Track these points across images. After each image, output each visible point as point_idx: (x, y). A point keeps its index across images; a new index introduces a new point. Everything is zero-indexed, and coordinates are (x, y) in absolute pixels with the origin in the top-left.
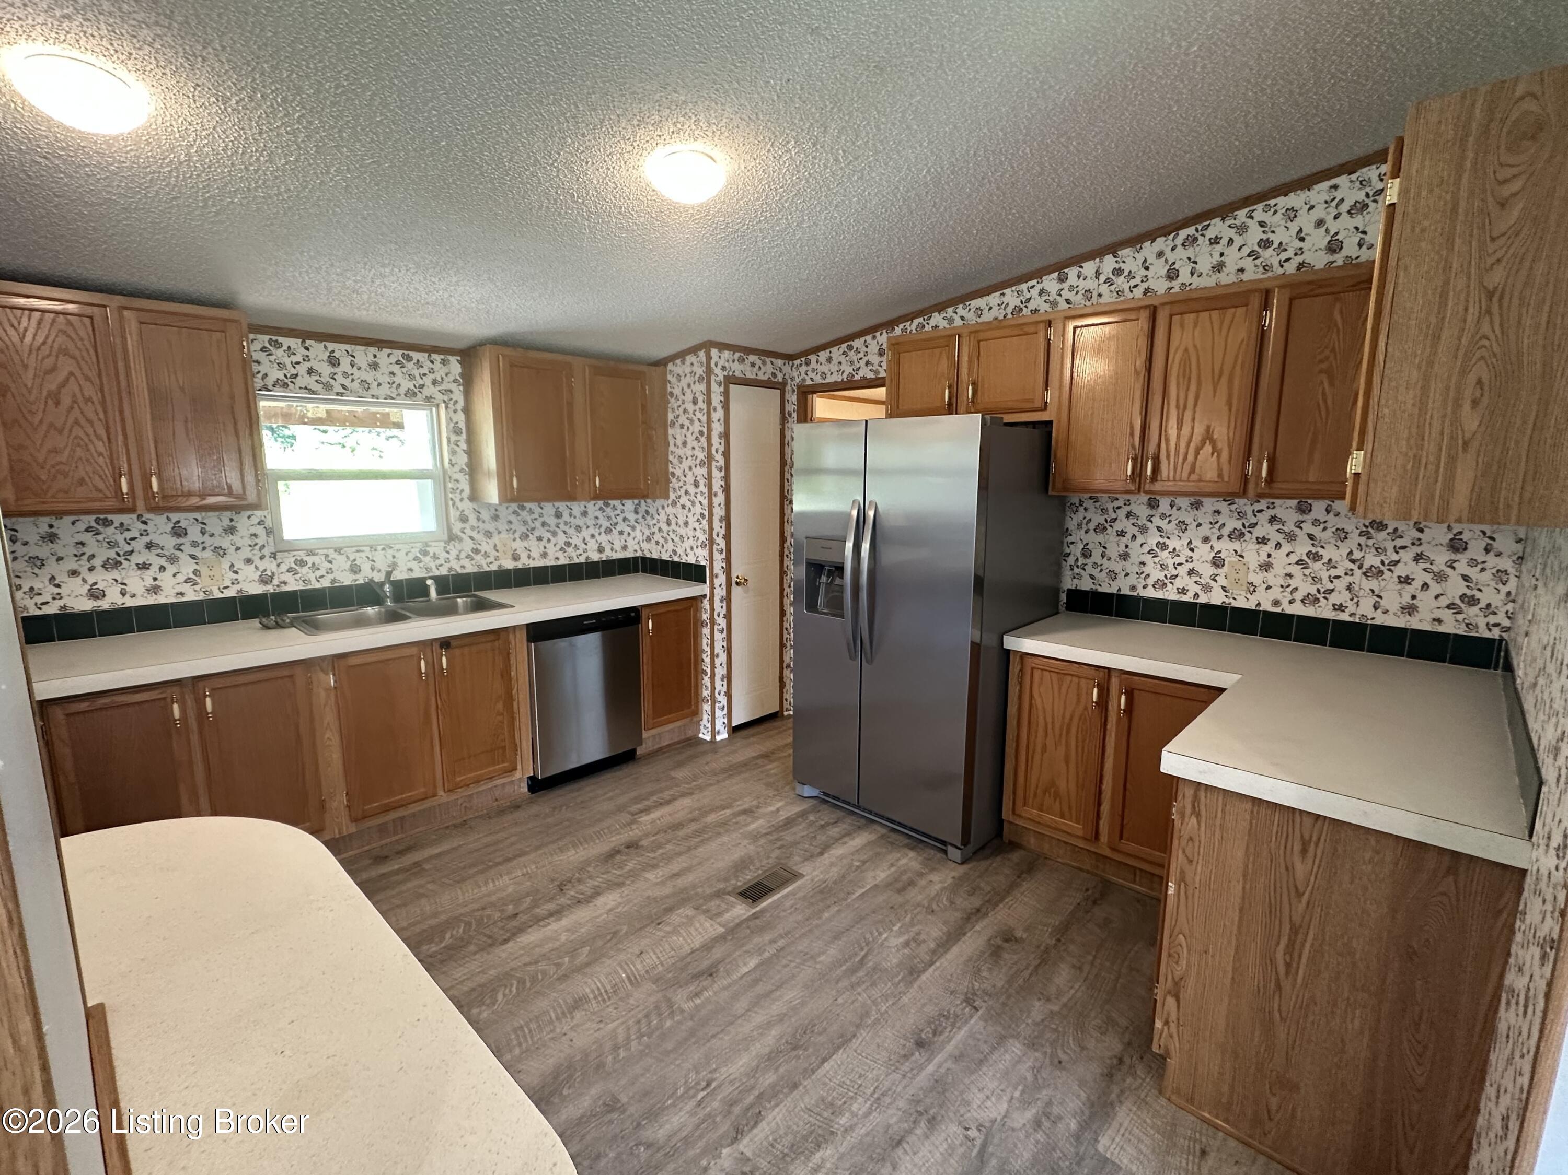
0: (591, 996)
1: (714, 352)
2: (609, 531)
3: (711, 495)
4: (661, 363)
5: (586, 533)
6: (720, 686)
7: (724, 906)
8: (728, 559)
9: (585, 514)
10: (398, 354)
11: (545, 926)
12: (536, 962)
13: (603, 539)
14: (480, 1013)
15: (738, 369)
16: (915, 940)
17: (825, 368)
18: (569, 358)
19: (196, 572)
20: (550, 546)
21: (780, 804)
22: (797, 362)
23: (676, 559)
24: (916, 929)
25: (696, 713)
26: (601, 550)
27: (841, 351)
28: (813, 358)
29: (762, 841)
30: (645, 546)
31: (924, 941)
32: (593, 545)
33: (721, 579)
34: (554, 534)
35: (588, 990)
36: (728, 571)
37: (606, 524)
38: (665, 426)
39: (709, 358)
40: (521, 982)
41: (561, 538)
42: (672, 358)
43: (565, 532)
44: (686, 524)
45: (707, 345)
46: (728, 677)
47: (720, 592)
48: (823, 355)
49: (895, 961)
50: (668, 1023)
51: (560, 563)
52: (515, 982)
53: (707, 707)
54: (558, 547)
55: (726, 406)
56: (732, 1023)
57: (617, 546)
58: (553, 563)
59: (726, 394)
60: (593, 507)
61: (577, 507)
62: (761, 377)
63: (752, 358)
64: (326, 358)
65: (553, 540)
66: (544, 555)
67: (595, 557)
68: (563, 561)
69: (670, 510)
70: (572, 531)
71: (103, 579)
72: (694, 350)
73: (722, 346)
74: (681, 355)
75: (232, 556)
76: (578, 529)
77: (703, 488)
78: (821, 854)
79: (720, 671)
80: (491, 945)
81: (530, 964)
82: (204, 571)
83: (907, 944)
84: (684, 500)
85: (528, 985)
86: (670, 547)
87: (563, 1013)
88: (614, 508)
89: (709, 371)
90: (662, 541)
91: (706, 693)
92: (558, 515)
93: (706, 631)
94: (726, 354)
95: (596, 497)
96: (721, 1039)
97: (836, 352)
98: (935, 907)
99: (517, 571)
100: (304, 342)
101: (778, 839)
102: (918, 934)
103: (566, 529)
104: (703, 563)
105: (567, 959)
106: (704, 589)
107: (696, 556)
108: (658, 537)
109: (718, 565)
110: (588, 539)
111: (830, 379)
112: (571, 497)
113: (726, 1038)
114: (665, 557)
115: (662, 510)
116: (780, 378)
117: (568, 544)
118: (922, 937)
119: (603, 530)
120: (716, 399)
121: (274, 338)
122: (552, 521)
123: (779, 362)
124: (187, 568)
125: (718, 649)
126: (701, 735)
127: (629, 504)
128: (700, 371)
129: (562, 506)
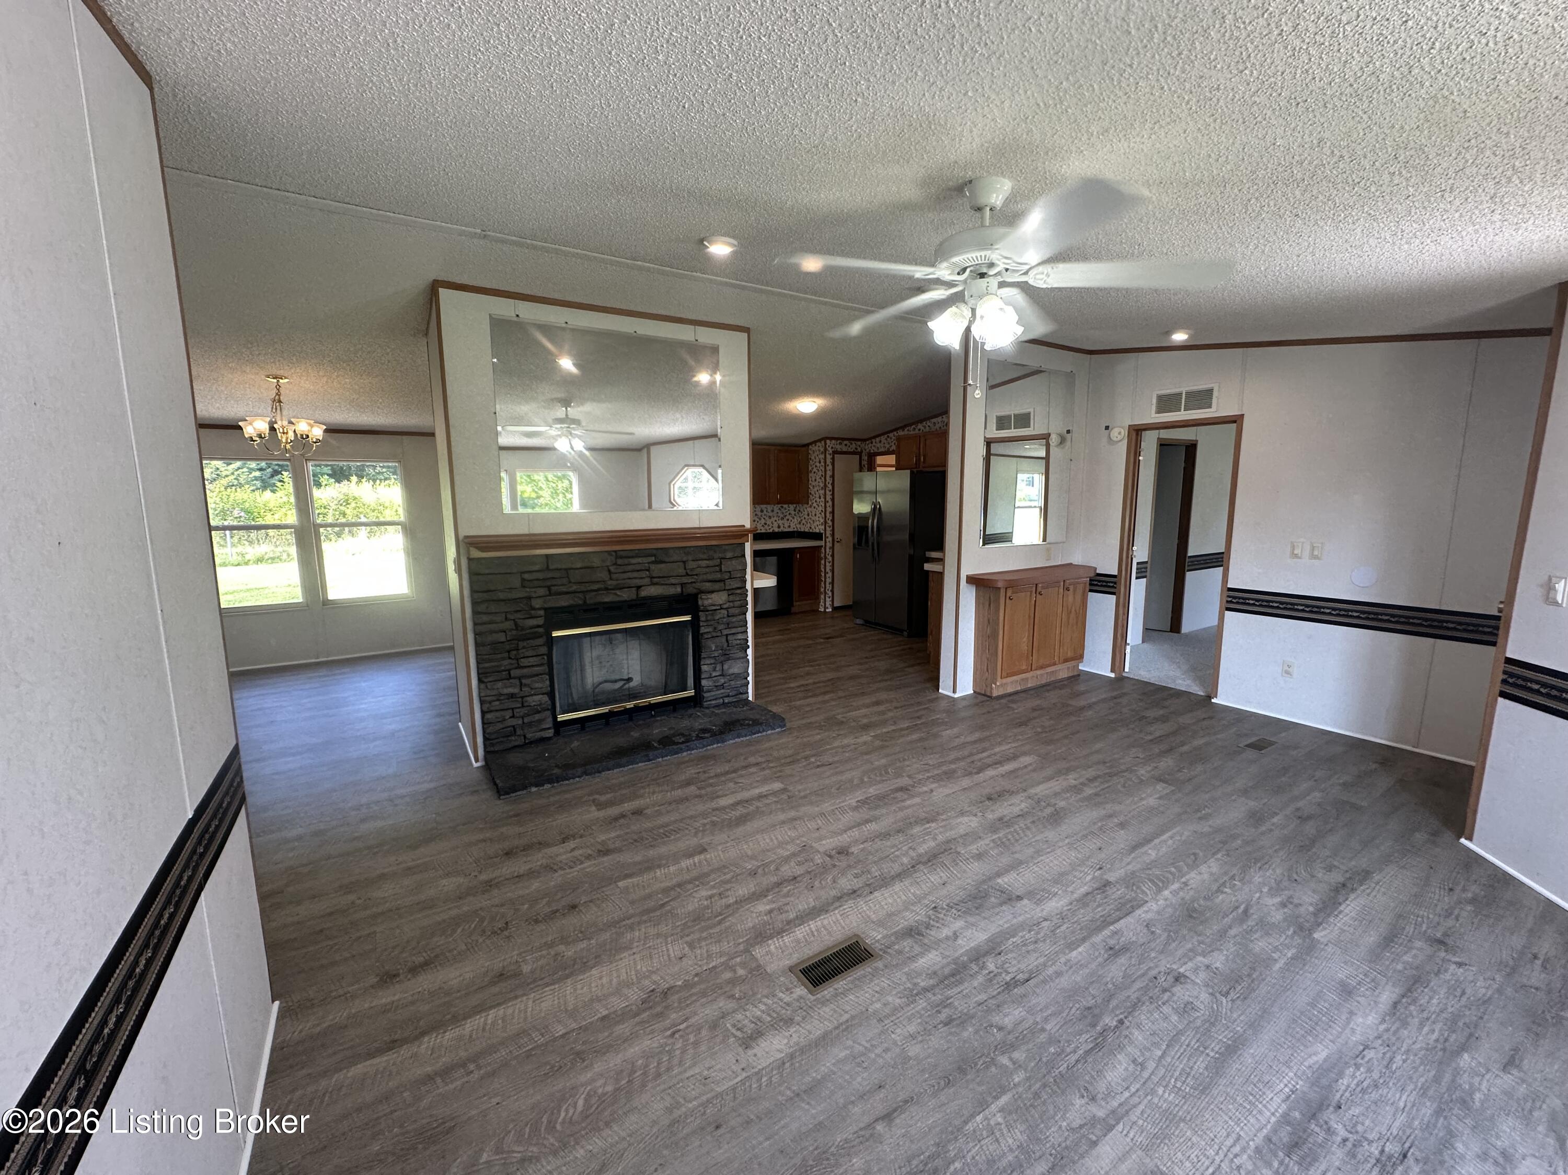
1: (828, 441)
2: (782, 519)
3: (826, 502)
4: (807, 445)
5: (773, 519)
6: (829, 587)
8: (833, 530)
9: (773, 511)
13: (780, 522)
15: (839, 448)
17: (878, 445)
20: (758, 524)
22: (867, 443)
23: (813, 531)
25: (818, 598)
26: (779, 527)
27: (885, 438)
28: (874, 441)
30: (798, 526)
32: (776, 524)
33: (830, 539)
34: (760, 519)
36: (833, 535)
38: (808, 472)
39: (826, 444)
41: (763, 521)
42: (811, 444)
43: (764, 518)
44: (816, 515)
45: (825, 439)
46: (832, 583)
47: (829, 545)
48: (878, 439)
53: (822, 596)
54: (761, 525)
55: (833, 464)
57: (786, 525)
59: (833, 459)
60: (776, 507)
61: (770, 507)
62: (850, 450)
63: (845, 442)
65: (760, 522)
67: (776, 530)
68: (763, 531)
69: (809, 509)
70: (767, 518)
72: (820, 440)
73: (831, 439)
74: (815, 442)
76: (770, 517)
77: (823, 499)
79: (829, 580)
84: (815, 505)
86: (809, 525)
88: (785, 508)
89: (826, 450)
90: (806, 523)
91: (822, 590)
92: (762, 511)
93: (823, 562)
94: (833, 441)
95: (779, 503)
97: (883, 438)
104: (822, 532)
106: (822, 543)
107: (819, 529)
108: (804, 521)
109: (829, 533)
110: (774, 522)
111: (881, 450)
112: (768, 503)
114: (807, 530)
115: (806, 509)
116: (859, 450)
117: (765, 524)
120: (829, 461)
122: (759, 513)
123: (859, 443)
125: (828, 570)
126: (820, 610)
127: (792, 507)
128: (822, 449)
129: (763, 506)
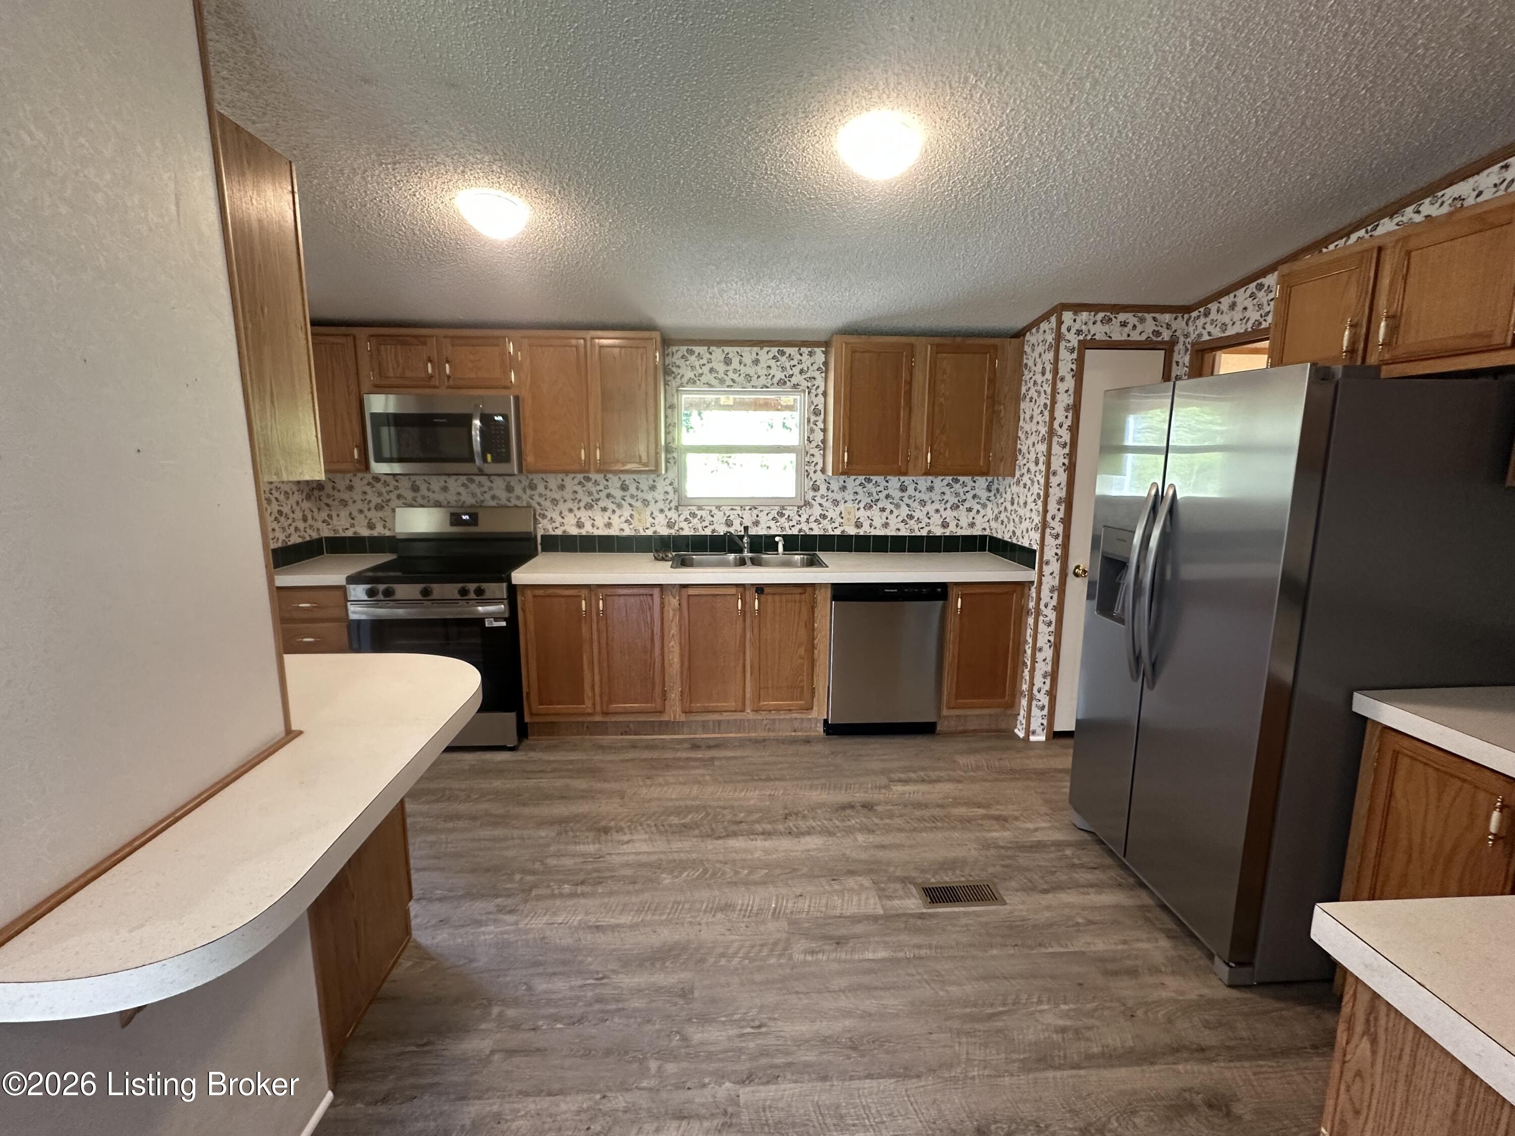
0: (739, 907)
1: (1067, 316)
2: (955, 507)
3: (1049, 473)
4: (1020, 334)
5: (930, 508)
6: (1041, 683)
7: (901, 892)
8: (1065, 546)
9: (931, 489)
10: (774, 350)
11: (752, 840)
12: (725, 863)
13: (949, 514)
14: (665, 879)
15: (1099, 332)
16: (1077, 1031)
17: (1226, 319)
18: (912, 340)
19: (631, 516)
20: (892, 518)
21: (1044, 825)
22: (1194, 314)
23: (1015, 541)
24: (1090, 1022)
25: (1012, 705)
26: (945, 525)
27: (1249, 292)
28: (1213, 307)
29: (993, 852)
30: (993, 524)
31: (1088, 1040)
32: (936, 519)
33: (1055, 566)
34: (898, 506)
35: (740, 902)
36: (1064, 559)
37: (953, 500)
38: (1018, 398)
39: (1060, 323)
40: (705, 871)
41: (904, 511)
42: (1029, 327)
43: (908, 505)
44: (1025, 503)
45: (1059, 309)
46: (1054, 676)
47: (1050, 581)
48: (1226, 301)
49: (1031, 1037)
50: (773, 961)
51: (900, 534)
52: (701, 870)
53: (1024, 702)
54: (900, 519)
55: (1078, 376)
56: (819, 992)
57: (964, 522)
58: (894, 533)
59: (1080, 362)
60: (924, 482)
62: (1135, 337)
63: (1122, 317)
64: (722, 359)
65: (896, 512)
66: (886, 525)
67: (938, 531)
68: (904, 532)
69: (1015, 489)
70: (915, 505)
71: (584, 515)
72: (1045, 317)
73: (1077, 308)
74: (1036, 323)
75: (653, 507)
76: (923, 503)
77: (1042, 467)
78: (1045, 891)
79: (1043, 667)
80: (708, 836)
81: (721, 862)
82: (636, 516)
83: (1063, 1030)
84: (1026, 479)
85: (708, 876)
86: (1011, 527)
87: (712, 909)
88: (964, 485)
89: (1059, 337)
90: (1006, 520)
91: (1025, 687)
92: (903, 489)
93: (1031, 621)
94: (1084, 315)
95: (927, 474)
96: (800, 999)
97: (1241, 295)
98: (1140, 1013)
99: (858, 537)
100: (709, 348)
101: (1009, 857)
102: (1089, 1028)
103: (910, 502)
104: (1035, 547)
105: (746, 872)
106: (1032, 575)
107: (1030, 540)
108: (1003, 516)
109: (1051, 551)
110: (932, 513)
111: (1231, 331)
113: (806, 1001)
114: (1007, 538)
115: (1011, 489)
116: (1166, 335)
117: (911, 517)
118: (1089, 1034)
119: (948, 506)
120: (1066, 366)
121: (690, 348)
122: (897, 494)
123: (1167, 317)
124: (626, 512)
125: (1042, 641)
126: (1016, 731)
127: (982, 482)
128: (1050, 338)
129: (908, 480)
